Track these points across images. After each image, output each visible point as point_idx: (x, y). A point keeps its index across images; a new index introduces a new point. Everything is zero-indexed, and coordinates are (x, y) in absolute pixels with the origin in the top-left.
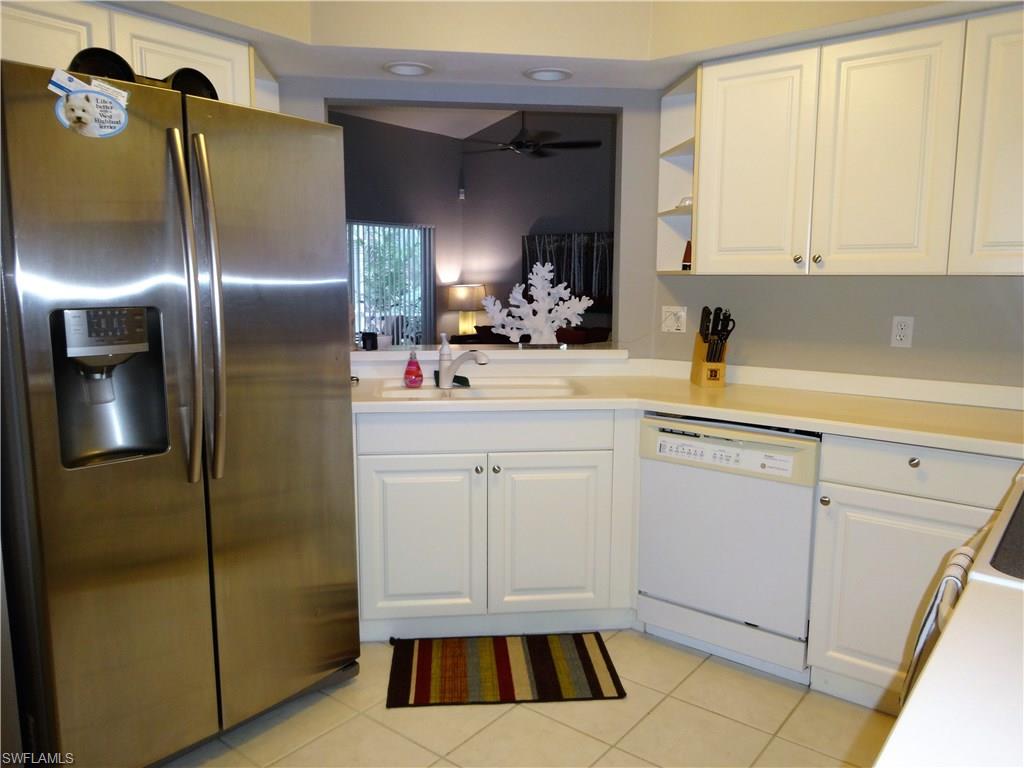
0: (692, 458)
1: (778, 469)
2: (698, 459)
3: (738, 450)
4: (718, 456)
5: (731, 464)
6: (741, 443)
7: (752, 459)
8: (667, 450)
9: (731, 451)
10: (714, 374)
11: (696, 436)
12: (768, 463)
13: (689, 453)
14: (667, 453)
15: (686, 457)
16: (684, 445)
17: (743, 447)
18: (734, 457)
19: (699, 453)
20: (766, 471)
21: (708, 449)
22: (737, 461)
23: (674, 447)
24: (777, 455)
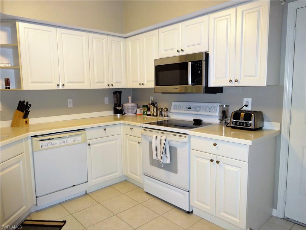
0: (53, 146)
1: (78, 140)
2: (55, 145)
3: (66, 139)
4: (61, 142)
5: (66, 143)
6: (68, 137)
7: (70, 140)
8: (44, 146)
9: (64, 140)
10: (27, 122)
11: (53, 139)
12: (75, 140)
13: (52, 145)
14: (44, 147)
15: (51, 146)
16: (49, 143)
17: (67, 138)
18: (66, 141)
19: (55, 143)
20: (75, 142)
21: (58, 141)
22: (67, 142)
23: (46, 145)
24: (77, 137)
